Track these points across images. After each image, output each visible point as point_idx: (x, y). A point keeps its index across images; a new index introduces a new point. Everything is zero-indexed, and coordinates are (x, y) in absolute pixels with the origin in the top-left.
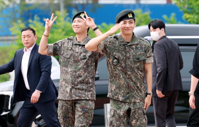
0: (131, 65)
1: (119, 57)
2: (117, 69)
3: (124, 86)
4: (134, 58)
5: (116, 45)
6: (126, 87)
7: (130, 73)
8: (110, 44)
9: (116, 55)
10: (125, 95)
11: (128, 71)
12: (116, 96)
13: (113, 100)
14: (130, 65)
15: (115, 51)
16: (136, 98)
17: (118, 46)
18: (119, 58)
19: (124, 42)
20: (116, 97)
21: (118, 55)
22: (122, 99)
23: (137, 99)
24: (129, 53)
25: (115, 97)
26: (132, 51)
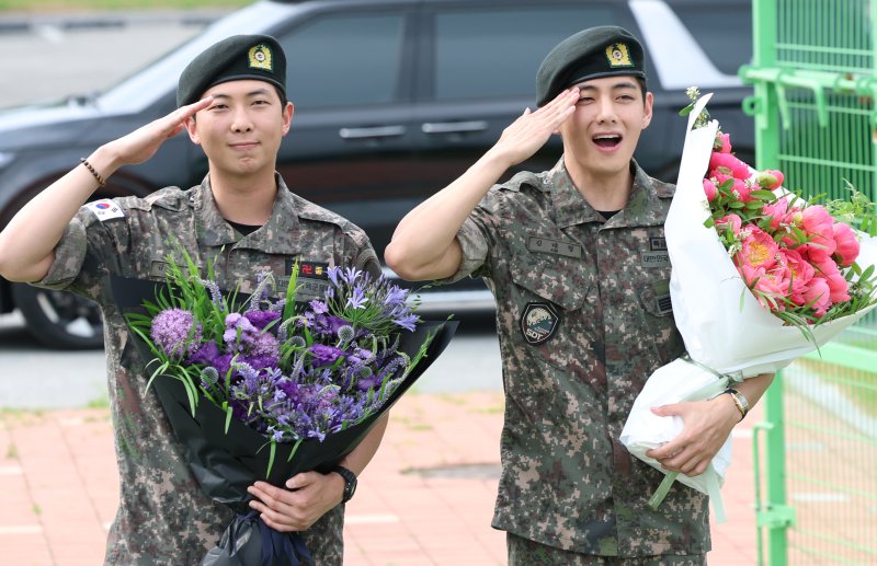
0: (633, 338)
1: (560, 294)
2: (551, 362)
3: (588, 464)
4: (647, 300)
5: (540, 232)
6: (599, 465)
7: (623, 383)
8: (507, 222)
9: (541, 287)
10: (591, 515)
11: (616, 374)
12: (539, 524)
13: (522, 545)
14: (629, 336)
15: (533, 263)
16: (652, 532)
17: (548, 235)
18: (561, 299)
19: (586, 212)
20: (543, 526)
21: (555, 283)
22: (573, 540)
23: (656, 539)
24: (613, 272)
25: (537, 530)
26: (632, 259)
